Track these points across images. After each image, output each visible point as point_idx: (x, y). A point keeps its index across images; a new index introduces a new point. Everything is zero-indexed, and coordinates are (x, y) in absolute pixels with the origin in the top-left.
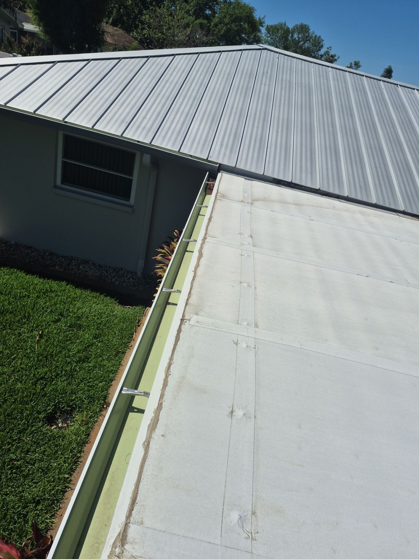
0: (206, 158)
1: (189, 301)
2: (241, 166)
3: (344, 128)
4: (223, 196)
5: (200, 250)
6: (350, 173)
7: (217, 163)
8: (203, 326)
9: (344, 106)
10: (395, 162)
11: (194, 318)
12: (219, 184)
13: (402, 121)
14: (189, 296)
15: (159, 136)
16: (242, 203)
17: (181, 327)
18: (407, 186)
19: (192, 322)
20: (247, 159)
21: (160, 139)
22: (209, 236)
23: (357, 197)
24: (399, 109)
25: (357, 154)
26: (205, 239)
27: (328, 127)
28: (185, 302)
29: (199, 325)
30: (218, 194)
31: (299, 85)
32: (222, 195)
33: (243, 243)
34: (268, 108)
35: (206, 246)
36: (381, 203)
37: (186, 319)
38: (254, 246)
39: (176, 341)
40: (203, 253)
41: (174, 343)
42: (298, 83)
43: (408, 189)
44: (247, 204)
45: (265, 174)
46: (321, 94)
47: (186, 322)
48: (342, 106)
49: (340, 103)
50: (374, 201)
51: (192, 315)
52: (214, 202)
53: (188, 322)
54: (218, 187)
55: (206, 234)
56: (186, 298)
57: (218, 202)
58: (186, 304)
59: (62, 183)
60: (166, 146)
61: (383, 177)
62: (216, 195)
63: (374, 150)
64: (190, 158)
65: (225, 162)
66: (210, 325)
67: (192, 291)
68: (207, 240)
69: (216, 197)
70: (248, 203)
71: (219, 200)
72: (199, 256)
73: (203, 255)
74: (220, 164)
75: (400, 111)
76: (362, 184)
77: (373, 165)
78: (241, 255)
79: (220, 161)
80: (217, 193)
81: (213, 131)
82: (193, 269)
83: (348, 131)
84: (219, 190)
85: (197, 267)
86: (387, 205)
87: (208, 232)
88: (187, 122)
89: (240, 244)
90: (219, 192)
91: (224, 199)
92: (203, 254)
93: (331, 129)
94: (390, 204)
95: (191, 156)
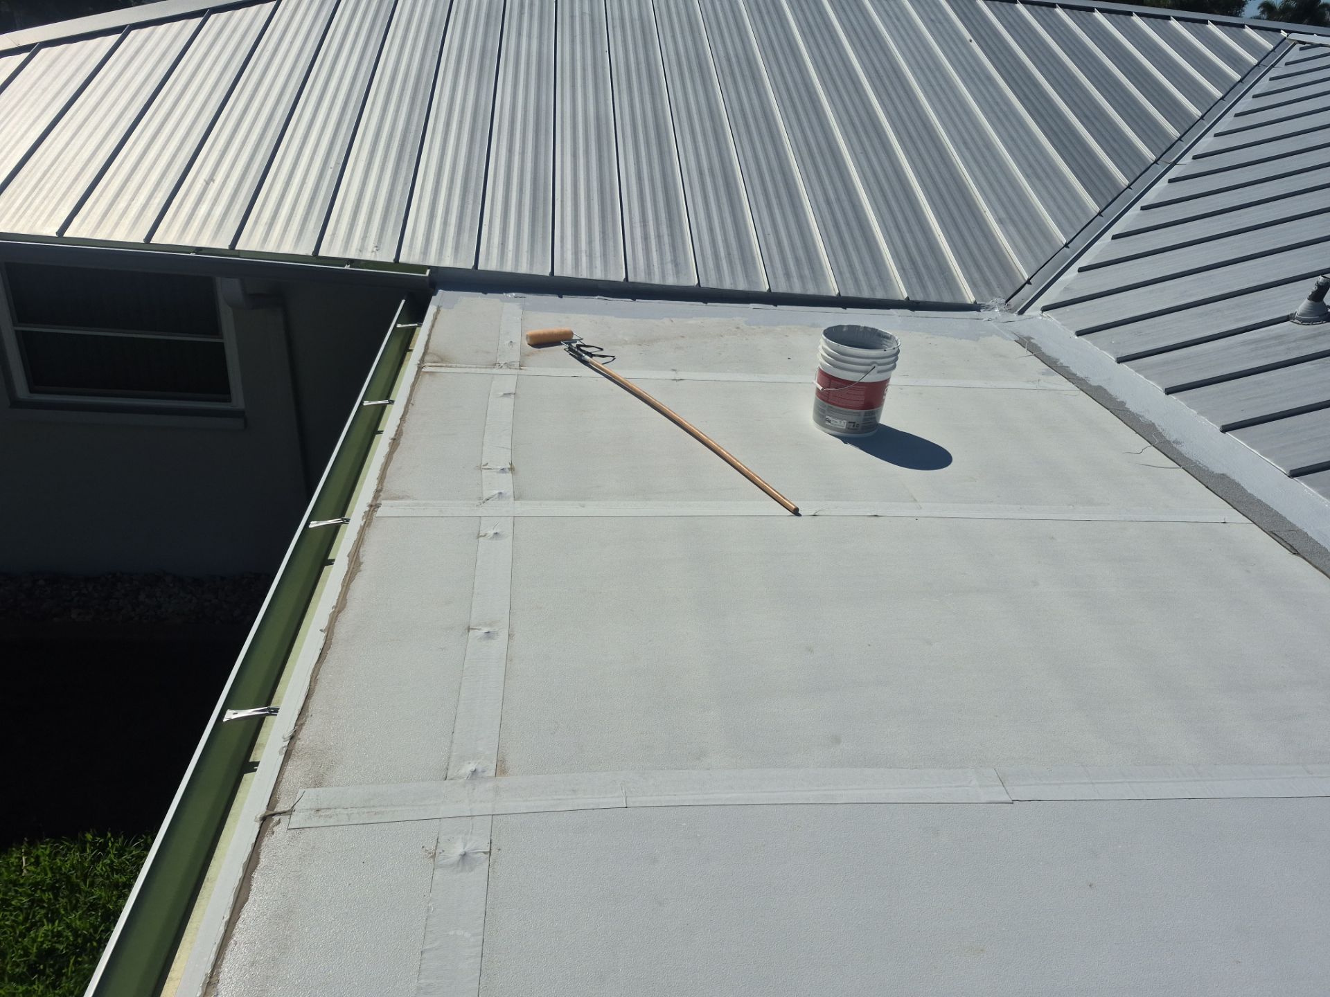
0: (392, 261)
1: (298, 742)
2: (489, 263)
3: (739, 116)
4: (442, 360)
5: (354, 551)
6: (769, 229)
7: (422, 268)
8: (332, 822)
9: (734, 60)
10: (872, 180)
11: (309, 798)
12: (433, 326)
13: (877, 72)
14: (299, 723)
15: (256, 222)
16: (495, 371)
17: (260, 846)
18: (908, 236)
19: (297, 820)
20: (503, 244)
21: (261, 229)
22: (386, 499)
23: (791, 287)
24: (866, 42)
25: (779, 177)
26: (374, 507)
27: (701, 119)
28: (285, 749)
29: (321, 823)
30: (427, 358)
31: (617, 22)
32: (438, 356)
33: (486, 496)
34: (544, 97)
35: (373, 536)
36: (851, 292)
37: (280, 814)
38: (518, 497)
39: (238, 905)
40: (361, 561)
41: (227, 917)
42: (612, 19)
43: (910, 242)
44: (508, 371)
45: (556, 274)
46: (674, 37)
47: (279, 822)
48: (729, 60)
49: (722, 53)
50: (833, 289)
51: (301, 791)
52: (413, 385)
53: (284, 820)
54: (429, 335)
55: (378, 492)
56: (288, 734)
57: (426, 380)
58: (288, 755)
59: (32, 391)
60: (279, 246)
61: (848, 224)
62: (422, 360)
63: (819, 159)
64: (347, 267)
65: (448, 262)
66: (355, 811)
68: (380, 512)
69: (420, 368)
70: (508, 365)
71: (427, 375)
72: (347, 572)
73: (362, 567)
74: (434, 269)
75: (869, 48)
76: (801, 253)
77: (821, 199)
78: (479, 536)
79: (432, 261)
80: (425, 353)
81: (405, 184)
82: (324, 623)
83: (751, 121)
84: (431, 344)
85: (339, 612)
86: (866, 294)
87: (385, 484)
88: (329, 172)
89: (477, 502)
90: (429, 351)
91: (443, 370)
92: (361, 564)
93: (708, 124)
94: (872, 289)
95: (351, 262)
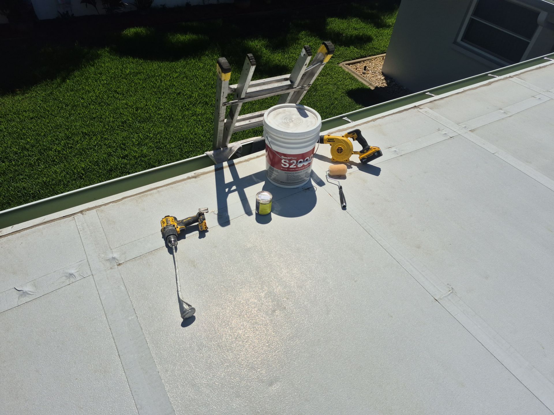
5: (492, 82)
8: (427, 114)
11: (427, 109)
22: (517, 77)
26: (510, 77)
29: (424, 113)
35: (501, 82)
37: (419, 108)
47: (417, 109)
53: (419, 109)
59: (462, 40)
66: (433, 116)
67: (445, 99)
72: (485, 84)
78: (533, 97)
85: (472, 89)
87: (522, 75)
89: (545, 91)
92: (490, 85)
